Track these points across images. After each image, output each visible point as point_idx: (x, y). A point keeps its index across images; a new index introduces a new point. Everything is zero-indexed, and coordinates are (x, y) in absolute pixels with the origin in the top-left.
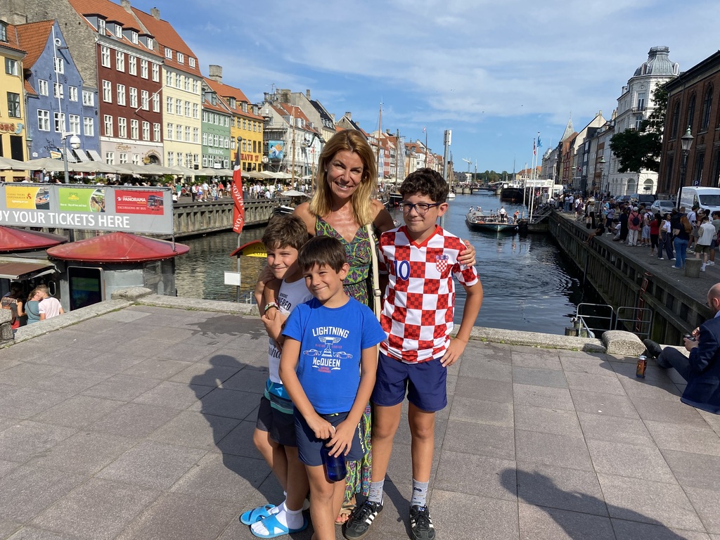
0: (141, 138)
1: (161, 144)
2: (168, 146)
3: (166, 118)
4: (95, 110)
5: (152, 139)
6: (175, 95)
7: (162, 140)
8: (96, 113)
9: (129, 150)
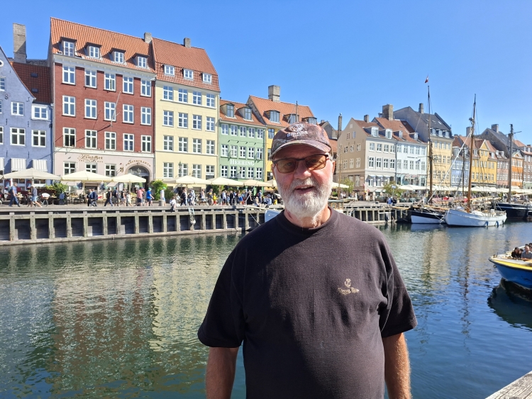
0: (120, 149)
1: (152, 156)
2: (162, 157)
3: (161, 130)
4: (50, 123)
5: (137, 151)
6: (177, 109)
7: (154, 151)
8: (51, 126)
9: (101, 159)
